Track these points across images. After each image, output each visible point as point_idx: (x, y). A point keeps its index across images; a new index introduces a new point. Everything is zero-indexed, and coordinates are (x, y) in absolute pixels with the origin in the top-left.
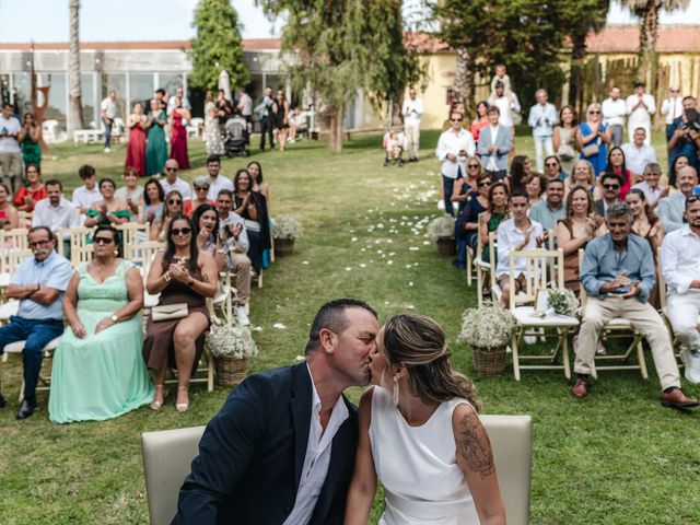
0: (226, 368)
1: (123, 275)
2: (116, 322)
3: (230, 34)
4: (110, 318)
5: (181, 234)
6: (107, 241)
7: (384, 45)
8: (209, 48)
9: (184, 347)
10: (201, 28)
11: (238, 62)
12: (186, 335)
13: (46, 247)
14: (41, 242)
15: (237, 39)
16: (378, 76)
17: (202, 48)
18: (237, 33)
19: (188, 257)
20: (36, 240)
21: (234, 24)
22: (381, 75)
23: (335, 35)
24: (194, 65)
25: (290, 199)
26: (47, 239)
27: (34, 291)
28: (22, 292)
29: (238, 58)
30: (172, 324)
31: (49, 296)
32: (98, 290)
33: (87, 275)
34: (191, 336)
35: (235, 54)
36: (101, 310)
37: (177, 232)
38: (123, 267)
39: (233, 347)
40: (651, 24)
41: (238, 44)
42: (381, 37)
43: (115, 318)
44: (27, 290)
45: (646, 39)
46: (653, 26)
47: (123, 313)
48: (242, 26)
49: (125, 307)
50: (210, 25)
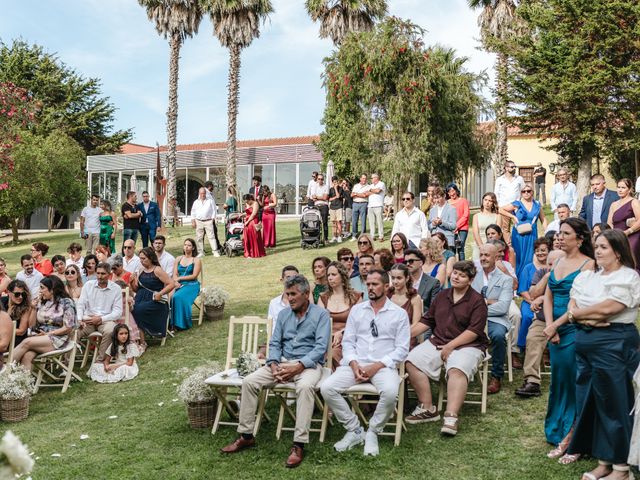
50: (336, 121)
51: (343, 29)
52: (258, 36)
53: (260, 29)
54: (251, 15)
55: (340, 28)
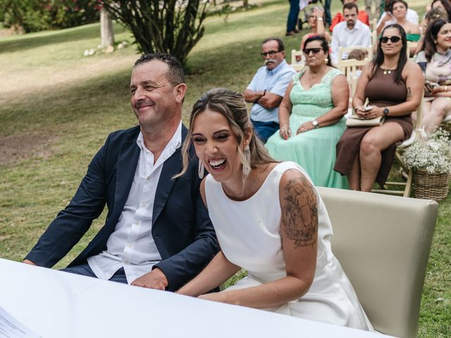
0: (421, 182)
1: (328, 82)
2: (315, 127)
4: (311, 122)
5: (389, 42)
6: (315, 51)
9: (367, 154)
12: (370, 143)
13: (276, 57)
14: (271, 52)
19: (394, 68)
20: (267, 51)
26: (277, 50)
27: (261, 96)
28: (252, 96)
30: (363, 131)
31: (271, 101)
32: (305, 96)
33: (299, 82)
34: (376, 145)
36: (306, 116)
37: (386, 39)
38: (330, 75)
39: (426, 160)
43: (315, 123)
44: (256, 95)
47: (324, 119)
49: (328, 112)
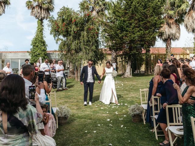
3: (43, 48)
7: (94, 46)
8: (36, 51)
10: (34, 46)
11: (45, 55)
15: (45, 49)
16: (92, 56)
17: (34, 51)
18: (45, 47)
21: (44, 45)
22: (93, 56)
23: (78, 43)
24: (31, 57)
25: (63, 98)
29: (46, 55)
35: (44, 53)
40: (169, 44)
41: (45, 51)
42: (93, 43)
45: (168, 48)
46: (170, 44)
48: (47, 45)
50: (37, 44)
51: (40, 13)
52: (4, 13)
53: (5, 10)
54: (3, 4)
55: (39, 13)
